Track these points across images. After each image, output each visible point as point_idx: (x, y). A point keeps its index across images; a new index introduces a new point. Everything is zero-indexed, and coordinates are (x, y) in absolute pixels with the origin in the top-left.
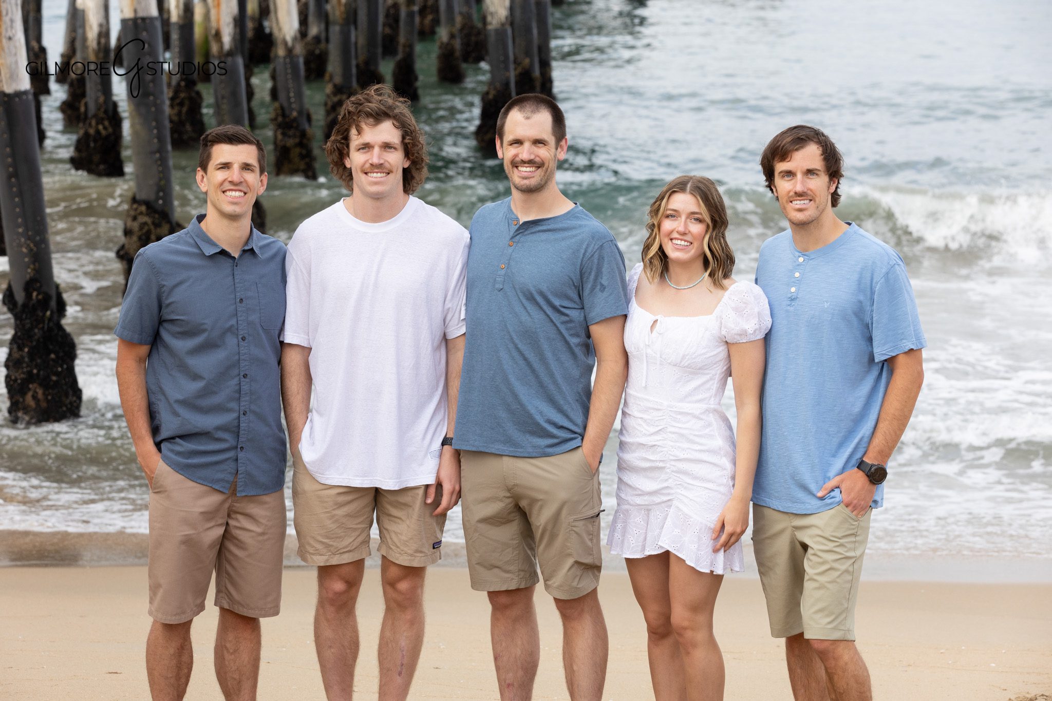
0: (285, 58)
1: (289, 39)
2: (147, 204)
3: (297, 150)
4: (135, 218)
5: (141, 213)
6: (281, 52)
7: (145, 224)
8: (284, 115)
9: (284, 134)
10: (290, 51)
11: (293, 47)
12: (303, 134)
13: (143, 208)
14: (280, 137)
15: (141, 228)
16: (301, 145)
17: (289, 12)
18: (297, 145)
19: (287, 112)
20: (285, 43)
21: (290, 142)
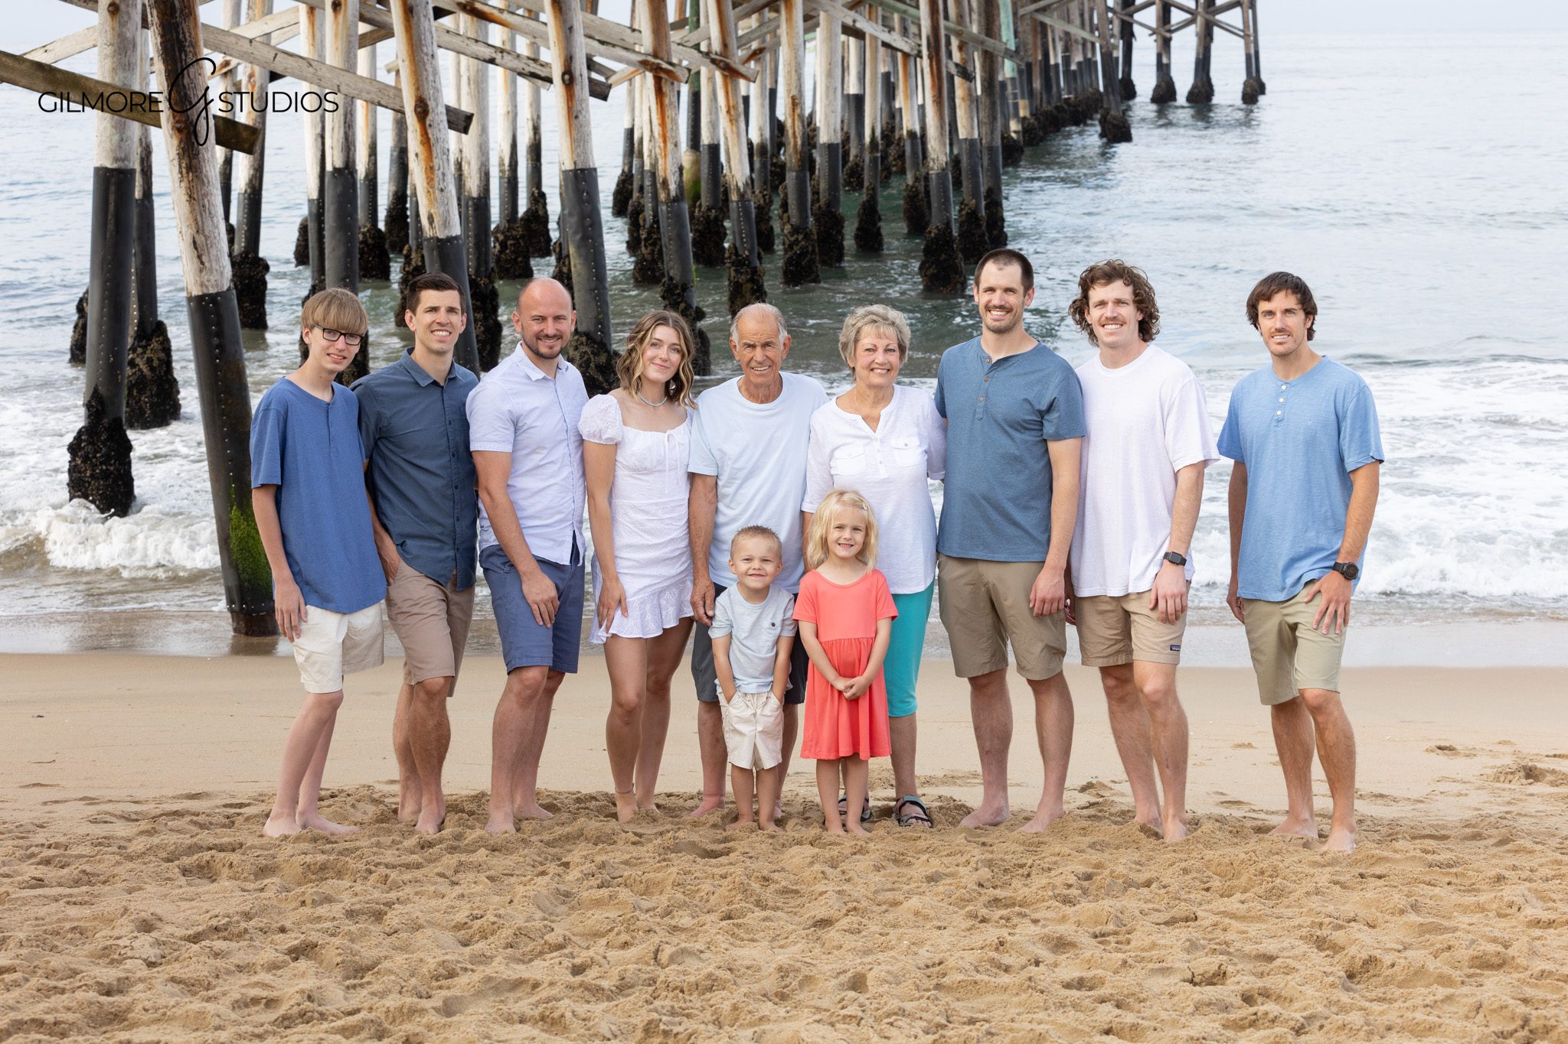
0: (737, 202)
1: (740, 185)
2: (587, 335)
3: (749, 285)
4: (576, 348)
5: (582, 343)
6: (734, 197)
7: (585, 352)
8: (737, 254)
9: (735, 270)
10: (742, 196)
11: (745, 192)
12: (755, 271)
13: (584, 339)
14: (733, 274)
15: (582, 357)
16: (752, 280)
17: (741, 160)
18: (748, 281)
19: (740, 252)
20: (738, 189)
21: (742, 279)
